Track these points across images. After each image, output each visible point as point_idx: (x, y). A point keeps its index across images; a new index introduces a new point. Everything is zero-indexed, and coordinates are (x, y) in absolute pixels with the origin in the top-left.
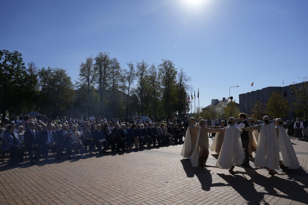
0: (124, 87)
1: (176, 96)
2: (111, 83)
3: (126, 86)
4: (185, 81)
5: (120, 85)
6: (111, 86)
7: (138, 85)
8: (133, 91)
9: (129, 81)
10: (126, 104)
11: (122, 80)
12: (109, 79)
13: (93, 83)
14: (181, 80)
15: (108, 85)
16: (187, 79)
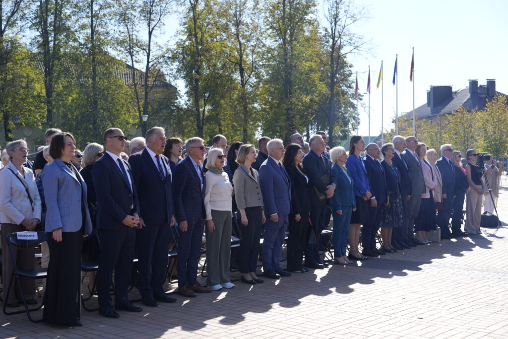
0: (131, 45)
1: (318, 75)
2: (83, 27)
3: (140, 39)
4: (349, 21)
5: (117, 36)
6: (82, 36)
7: (178, 33)
8: (163, 56)
9: (149, 21)
10: (142, 102)
11: (124, 18)
12: (74, 14)
13: (15, 29)
14: (336, 18)
15: (69, 34)
16: (356, 12)
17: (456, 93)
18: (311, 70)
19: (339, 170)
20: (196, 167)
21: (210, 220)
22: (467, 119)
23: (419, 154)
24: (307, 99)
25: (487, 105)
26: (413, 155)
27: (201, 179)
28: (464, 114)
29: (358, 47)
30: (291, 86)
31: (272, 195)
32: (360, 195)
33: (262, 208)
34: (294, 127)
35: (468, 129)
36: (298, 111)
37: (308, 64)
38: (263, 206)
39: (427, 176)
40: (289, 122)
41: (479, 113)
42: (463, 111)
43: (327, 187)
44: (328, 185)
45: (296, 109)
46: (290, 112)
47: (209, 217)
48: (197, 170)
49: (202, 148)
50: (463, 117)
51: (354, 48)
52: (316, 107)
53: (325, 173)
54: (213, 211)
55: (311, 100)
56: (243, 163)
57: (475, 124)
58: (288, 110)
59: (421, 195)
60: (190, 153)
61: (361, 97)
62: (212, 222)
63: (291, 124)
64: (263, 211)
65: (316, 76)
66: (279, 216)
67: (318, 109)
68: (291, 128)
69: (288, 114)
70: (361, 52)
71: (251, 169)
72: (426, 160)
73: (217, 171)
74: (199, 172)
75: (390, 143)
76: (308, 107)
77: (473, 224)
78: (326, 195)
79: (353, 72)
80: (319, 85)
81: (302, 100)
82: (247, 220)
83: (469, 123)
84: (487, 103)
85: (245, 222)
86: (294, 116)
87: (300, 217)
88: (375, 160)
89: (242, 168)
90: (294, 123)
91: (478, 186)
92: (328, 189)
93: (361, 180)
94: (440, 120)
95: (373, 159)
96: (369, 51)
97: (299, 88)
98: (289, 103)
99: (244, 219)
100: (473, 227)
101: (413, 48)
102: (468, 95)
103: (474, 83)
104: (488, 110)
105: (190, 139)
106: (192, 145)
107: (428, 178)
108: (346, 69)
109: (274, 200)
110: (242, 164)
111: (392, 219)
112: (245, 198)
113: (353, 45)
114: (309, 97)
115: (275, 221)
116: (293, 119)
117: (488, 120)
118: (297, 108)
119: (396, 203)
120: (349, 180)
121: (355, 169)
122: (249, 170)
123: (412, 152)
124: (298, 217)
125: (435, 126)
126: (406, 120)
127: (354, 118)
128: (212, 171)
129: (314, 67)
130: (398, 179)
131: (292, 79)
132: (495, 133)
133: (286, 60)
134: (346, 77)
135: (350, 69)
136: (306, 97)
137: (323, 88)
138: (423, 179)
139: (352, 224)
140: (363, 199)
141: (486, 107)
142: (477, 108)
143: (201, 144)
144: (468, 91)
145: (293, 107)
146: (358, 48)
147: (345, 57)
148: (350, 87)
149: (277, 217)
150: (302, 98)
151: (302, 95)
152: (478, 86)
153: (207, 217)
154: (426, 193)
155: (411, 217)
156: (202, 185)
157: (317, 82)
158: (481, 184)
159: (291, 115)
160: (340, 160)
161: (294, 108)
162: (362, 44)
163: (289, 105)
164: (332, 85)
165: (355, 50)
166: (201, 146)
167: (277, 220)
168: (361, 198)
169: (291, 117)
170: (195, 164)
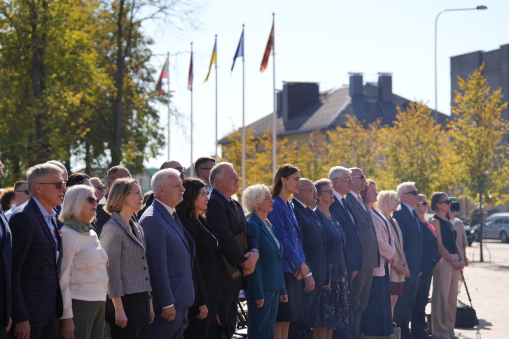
1: (94, 55)
17: (325, 95)
18: (81, 46)
19: (260, 225)
20: (47, 220)
21: (69, 319)
22: (362, 142)
23: (365, 199)
24: (74, 99)
25: (398, 117)
26: (358, 200)
27: (56, 241)
28: (358, 131)
29: (165, 8)
30: (43, 74)
31: (166, 271)
32: (291, 271)
33: (149, 294)
34: (50, 148)
35: (364, 157)
36: (59, 119)
37: (76, 35)
38: (151, 290)
39: (381, 238)
40: (40, 140)
41: (384, 130)
42: (356, 126)
43: (246, 256)
44: (246, 252)
45: (54, 116)
46: (43, 121)
47: (69, 313)
48: (48, 224)
49: (59, 185)
50: (356, 137)
51: (158, 9)
52: (88, 114)
53: (240, 231)
54: (74, 301)
55: (83, 101)
56: (118, 212)
57: (375, 149)
58: (39, 117)
59: (371, 271)
60: (36, 194)
61: (167, 98)
62: (72, 322)
63: (46, 143)
64: (151, 300)
65: (89, 58)
66: (176, 309)
67: (93, 116)
68: (45, 150)
69: (39, 125)
70: (172, 18)
71: (131, 223)
72: (377, 210)
73: (83, 228)
74: (52, 228)
75: (324, 180)
76: (74, 113)
77: (444, 321)
78: (241, 270)
79: (154, 53)
80: (95, 73)
81: (66, 102)
82: (126, 319)
83: (365, 146)
84: (398, 113)
85: (123, 321)
86: (49, 130)
87: (207, 311)
88: (307, 208)
89: (116, 220)
90: (50, 143)
91: (452, 255)
92: (247, 258)
93: (293, 244)
94: (315, 142)
95: (305, 206)
96: (185, 16)
97: (59, 78)
98: (41, 105)
99: (121, 316)
100: (443, 327)
101: (274, 14)
102: (347, 99)
103: (356, 79)
104: (401, 125)
105: (39, 166)
106: (40, 179)
107: (382, 240)
108: (141, 47)
109: (168, 280)
110: (115, 213)
111: (336, 314)
112: (122, 278)
113: (157, 4)
114: (79, 96)
115: (170, 320)
116: (49, 135)
117: (400, 143)
118: (56, 114)
119: (341, 284)
120: (277, 246)
121: (283, 223)
122: (128, 224)
123: (356, 195)
124: (204, 310)
125: (307, 151)
126: (252, 141)
127: (155, 135)
128: (71, 227)
129: (86, 41)
130: (343, 242)
131: (46, 61)
132: (412, 164)
133: (34, 26)
134: (141, 61)
135: (148, 46)
136: (74, 95)
137: (102, 80)
138: (377, 242)
139: (277, 323)
140: (295, 278)
141: (397, 120)
142: (379, 122)
143: (58, 178)
144: (348, 91)
145: (49, 113)
146: (166, 11)
147: (139, 25)
148: (149, 80)
149: (174, 311)
150: (66, 97)
151: (65, 92)
152: (364, 83)
153: (64, 312)
154: (379, 266)
155: (357, 309)
156: (58, 253)
157: (92, 67)
158: (457, 253)
159: (45, 128)
160: (259, 209)
161: (51, 115)
162: (173, 4)
163: (42, 108)
164: (119, 74)
165: (162, 15)
166: (58, 181)
167: (174, 318)
168: (292, 275)
169: (45, 131)
170: (45, 213)
